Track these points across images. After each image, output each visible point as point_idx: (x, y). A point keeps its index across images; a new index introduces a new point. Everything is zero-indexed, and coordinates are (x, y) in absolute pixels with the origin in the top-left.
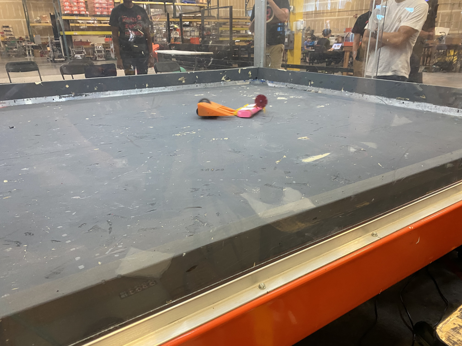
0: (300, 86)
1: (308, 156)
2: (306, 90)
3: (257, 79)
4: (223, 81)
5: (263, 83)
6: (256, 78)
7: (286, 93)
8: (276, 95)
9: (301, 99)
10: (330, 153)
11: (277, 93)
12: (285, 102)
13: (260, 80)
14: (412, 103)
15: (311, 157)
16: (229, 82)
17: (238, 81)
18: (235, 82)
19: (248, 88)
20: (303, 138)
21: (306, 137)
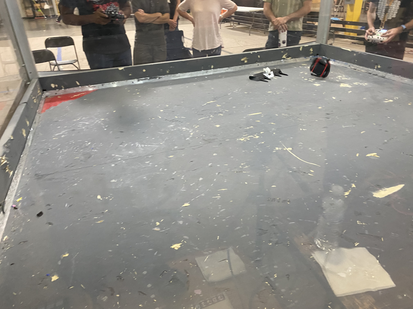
1: (379, 187)
2: (371, 74)
4: (284, 59)
6: (317, 55)
7: (350, 77)
8: (338, 79)
9: (367, 89)
10: (404, 185)
11: (339, 77)
15: (383, 189)
16: (290, 60)
17: (298, 58)
18: (296, 60)
19: (309, 67)
20: (372, 154)
21: (376, 154)
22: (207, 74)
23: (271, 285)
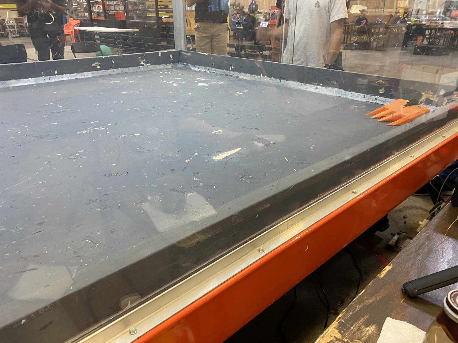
0: (222, 70)
1: (219, 152)
2: (227, 75)
3: (179, 63)
4: (143, 65)
5: (185, 66)
6: (179, 61)
7: (208, 78)
8: (197, 80)
9: (222, 85)
10: (241, 148)
11: (198, 79)
12: (206, 89)
13: (182, 63)
14: (324, 88)
15: (223, 153)
16: (149, 66)
17: (159, 65)
18: (156, 66)
19: (169, 73)
20: (218, 131)
21: (221, 130)
23: (92, 242)
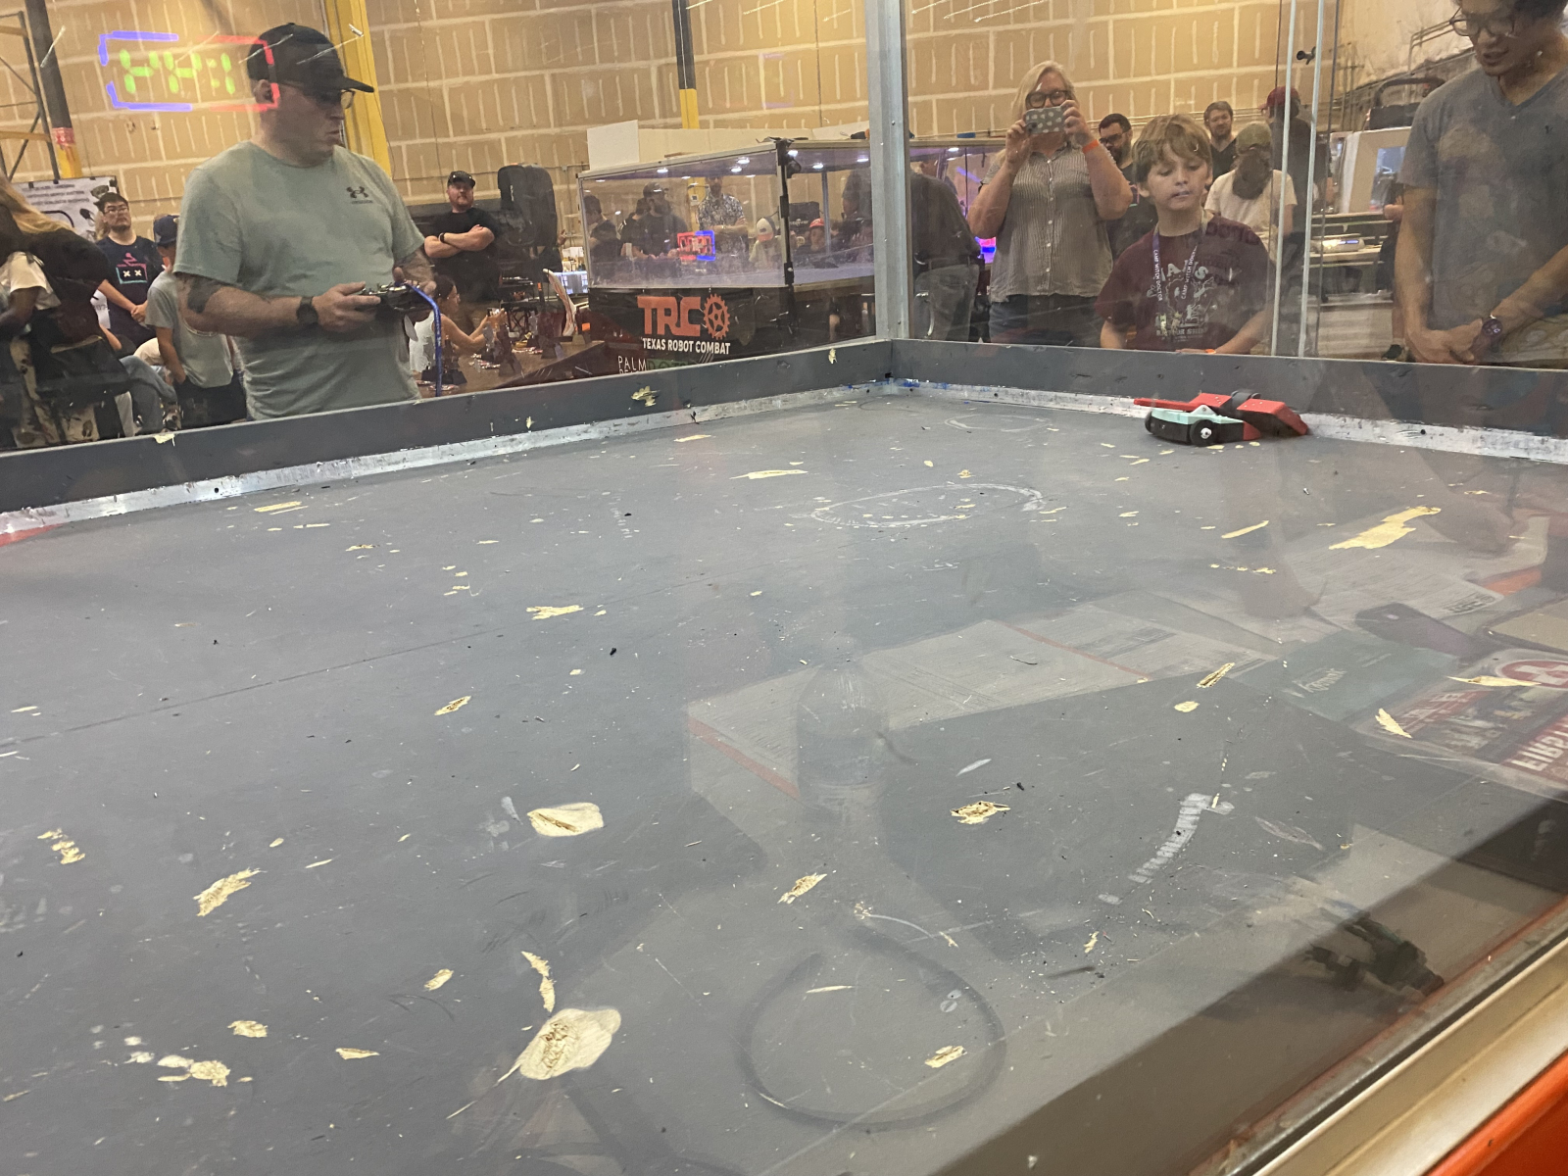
22: (509, 450)
